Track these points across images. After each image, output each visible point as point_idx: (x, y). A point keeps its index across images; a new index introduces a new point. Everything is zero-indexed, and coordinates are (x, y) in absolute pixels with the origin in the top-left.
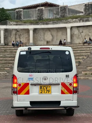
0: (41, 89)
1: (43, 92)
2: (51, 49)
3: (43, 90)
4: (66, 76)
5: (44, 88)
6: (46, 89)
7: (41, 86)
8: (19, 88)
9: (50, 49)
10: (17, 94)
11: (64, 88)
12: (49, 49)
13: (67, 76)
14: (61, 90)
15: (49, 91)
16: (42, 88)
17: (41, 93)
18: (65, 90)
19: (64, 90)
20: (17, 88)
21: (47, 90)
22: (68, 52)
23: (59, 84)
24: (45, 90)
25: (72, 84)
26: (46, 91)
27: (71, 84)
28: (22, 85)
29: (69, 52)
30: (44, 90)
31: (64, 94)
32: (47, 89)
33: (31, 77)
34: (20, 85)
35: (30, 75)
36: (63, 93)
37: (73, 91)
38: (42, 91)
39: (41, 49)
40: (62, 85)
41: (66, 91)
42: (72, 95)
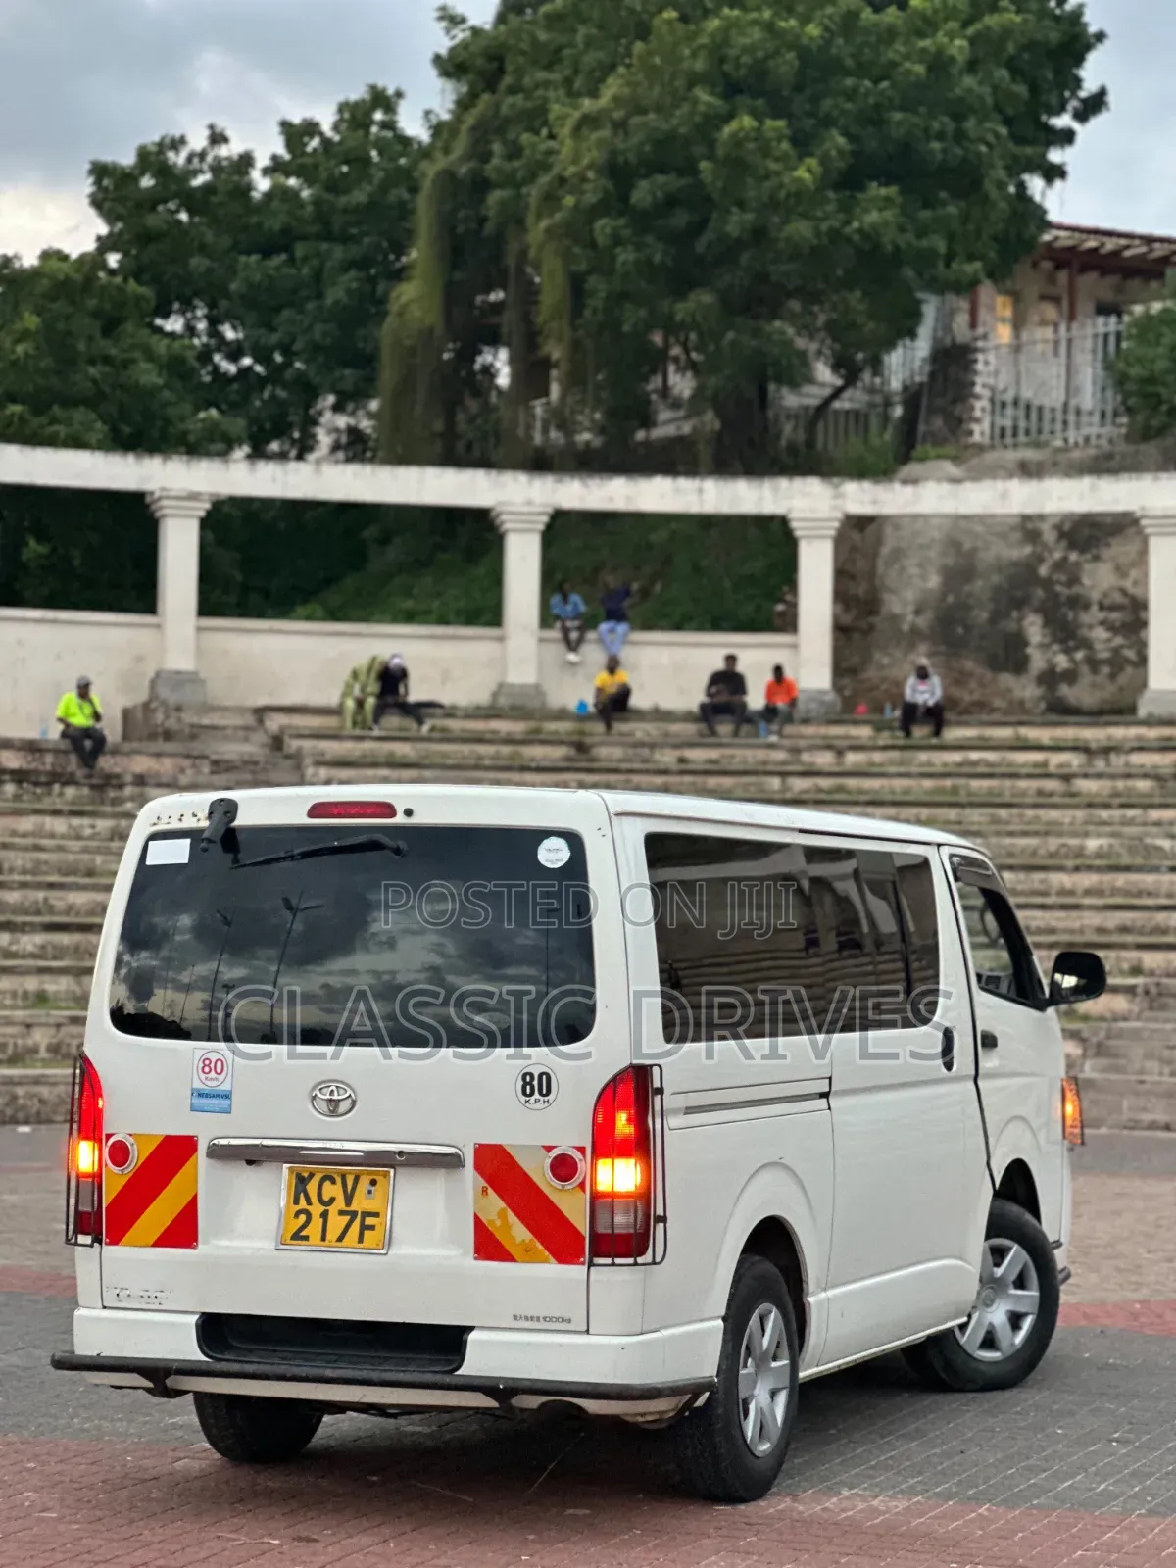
0: (303, 1204)
1: (314, 1229)
2: (408, 813)
3: (316, 1209)
4: (527, 1079)
5: (329, 1190)
6: (340, 1203)
7: (305, 1169)
8: (115, 1181)
9: (400, 819)
10: (98, 1239)
11: (500, 1204)
12: (387, 809)
13: (536, 1086)
14: (479, 1224)
15: (364, 1223)
16: (312, 1187)
17: (297, 1236)
18: (512, 1218)
19: (501, 1215)
20: (97, 1177)
21: (354, 1214)
22: (560, 844)
23: (452, 1162)
24: (333, 1210)
25: (583, 1167)
26: (337, 1223)
27: (563, 1167)
28: (138, 1156)
29: (574, 840)
30: (325, 1215)
31: (504, 1256)
32: (348, 1202)
33: (212, 1083)
34: (119, 1153)
35: (207, 1066)
36: (488, 1246)
37: (585, 1231)
38: (309, 1216)
39: (317, 810)
40: (479, 1167)
41: (518, 1233)
42: (577, 1271)
